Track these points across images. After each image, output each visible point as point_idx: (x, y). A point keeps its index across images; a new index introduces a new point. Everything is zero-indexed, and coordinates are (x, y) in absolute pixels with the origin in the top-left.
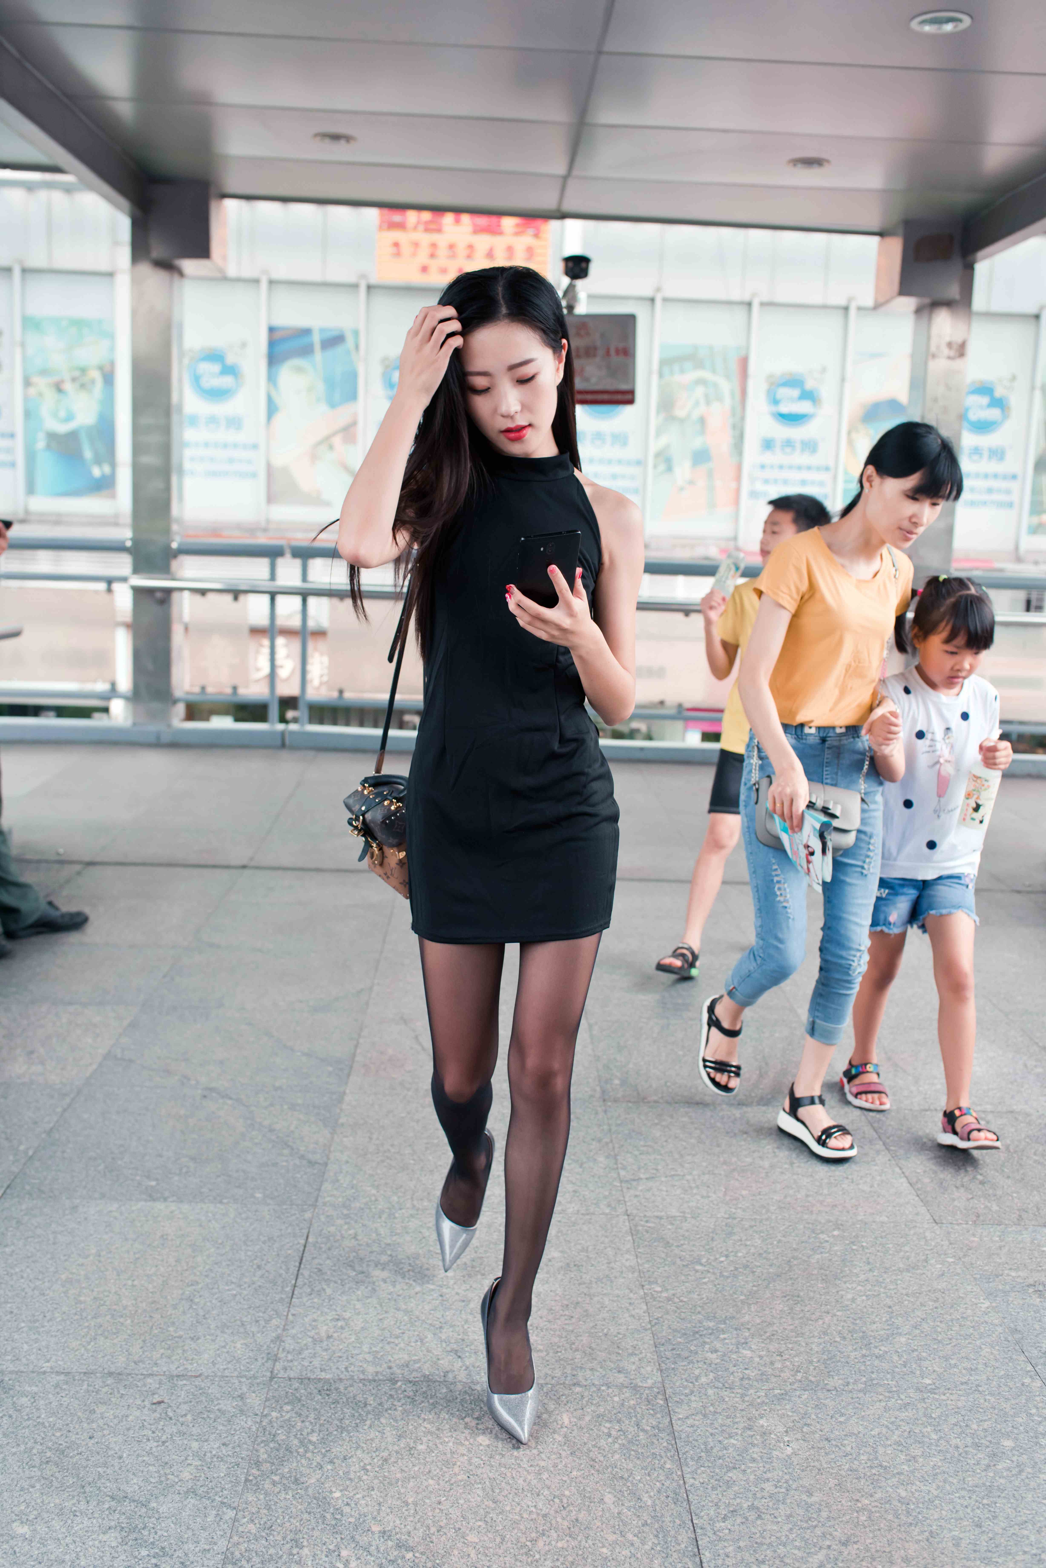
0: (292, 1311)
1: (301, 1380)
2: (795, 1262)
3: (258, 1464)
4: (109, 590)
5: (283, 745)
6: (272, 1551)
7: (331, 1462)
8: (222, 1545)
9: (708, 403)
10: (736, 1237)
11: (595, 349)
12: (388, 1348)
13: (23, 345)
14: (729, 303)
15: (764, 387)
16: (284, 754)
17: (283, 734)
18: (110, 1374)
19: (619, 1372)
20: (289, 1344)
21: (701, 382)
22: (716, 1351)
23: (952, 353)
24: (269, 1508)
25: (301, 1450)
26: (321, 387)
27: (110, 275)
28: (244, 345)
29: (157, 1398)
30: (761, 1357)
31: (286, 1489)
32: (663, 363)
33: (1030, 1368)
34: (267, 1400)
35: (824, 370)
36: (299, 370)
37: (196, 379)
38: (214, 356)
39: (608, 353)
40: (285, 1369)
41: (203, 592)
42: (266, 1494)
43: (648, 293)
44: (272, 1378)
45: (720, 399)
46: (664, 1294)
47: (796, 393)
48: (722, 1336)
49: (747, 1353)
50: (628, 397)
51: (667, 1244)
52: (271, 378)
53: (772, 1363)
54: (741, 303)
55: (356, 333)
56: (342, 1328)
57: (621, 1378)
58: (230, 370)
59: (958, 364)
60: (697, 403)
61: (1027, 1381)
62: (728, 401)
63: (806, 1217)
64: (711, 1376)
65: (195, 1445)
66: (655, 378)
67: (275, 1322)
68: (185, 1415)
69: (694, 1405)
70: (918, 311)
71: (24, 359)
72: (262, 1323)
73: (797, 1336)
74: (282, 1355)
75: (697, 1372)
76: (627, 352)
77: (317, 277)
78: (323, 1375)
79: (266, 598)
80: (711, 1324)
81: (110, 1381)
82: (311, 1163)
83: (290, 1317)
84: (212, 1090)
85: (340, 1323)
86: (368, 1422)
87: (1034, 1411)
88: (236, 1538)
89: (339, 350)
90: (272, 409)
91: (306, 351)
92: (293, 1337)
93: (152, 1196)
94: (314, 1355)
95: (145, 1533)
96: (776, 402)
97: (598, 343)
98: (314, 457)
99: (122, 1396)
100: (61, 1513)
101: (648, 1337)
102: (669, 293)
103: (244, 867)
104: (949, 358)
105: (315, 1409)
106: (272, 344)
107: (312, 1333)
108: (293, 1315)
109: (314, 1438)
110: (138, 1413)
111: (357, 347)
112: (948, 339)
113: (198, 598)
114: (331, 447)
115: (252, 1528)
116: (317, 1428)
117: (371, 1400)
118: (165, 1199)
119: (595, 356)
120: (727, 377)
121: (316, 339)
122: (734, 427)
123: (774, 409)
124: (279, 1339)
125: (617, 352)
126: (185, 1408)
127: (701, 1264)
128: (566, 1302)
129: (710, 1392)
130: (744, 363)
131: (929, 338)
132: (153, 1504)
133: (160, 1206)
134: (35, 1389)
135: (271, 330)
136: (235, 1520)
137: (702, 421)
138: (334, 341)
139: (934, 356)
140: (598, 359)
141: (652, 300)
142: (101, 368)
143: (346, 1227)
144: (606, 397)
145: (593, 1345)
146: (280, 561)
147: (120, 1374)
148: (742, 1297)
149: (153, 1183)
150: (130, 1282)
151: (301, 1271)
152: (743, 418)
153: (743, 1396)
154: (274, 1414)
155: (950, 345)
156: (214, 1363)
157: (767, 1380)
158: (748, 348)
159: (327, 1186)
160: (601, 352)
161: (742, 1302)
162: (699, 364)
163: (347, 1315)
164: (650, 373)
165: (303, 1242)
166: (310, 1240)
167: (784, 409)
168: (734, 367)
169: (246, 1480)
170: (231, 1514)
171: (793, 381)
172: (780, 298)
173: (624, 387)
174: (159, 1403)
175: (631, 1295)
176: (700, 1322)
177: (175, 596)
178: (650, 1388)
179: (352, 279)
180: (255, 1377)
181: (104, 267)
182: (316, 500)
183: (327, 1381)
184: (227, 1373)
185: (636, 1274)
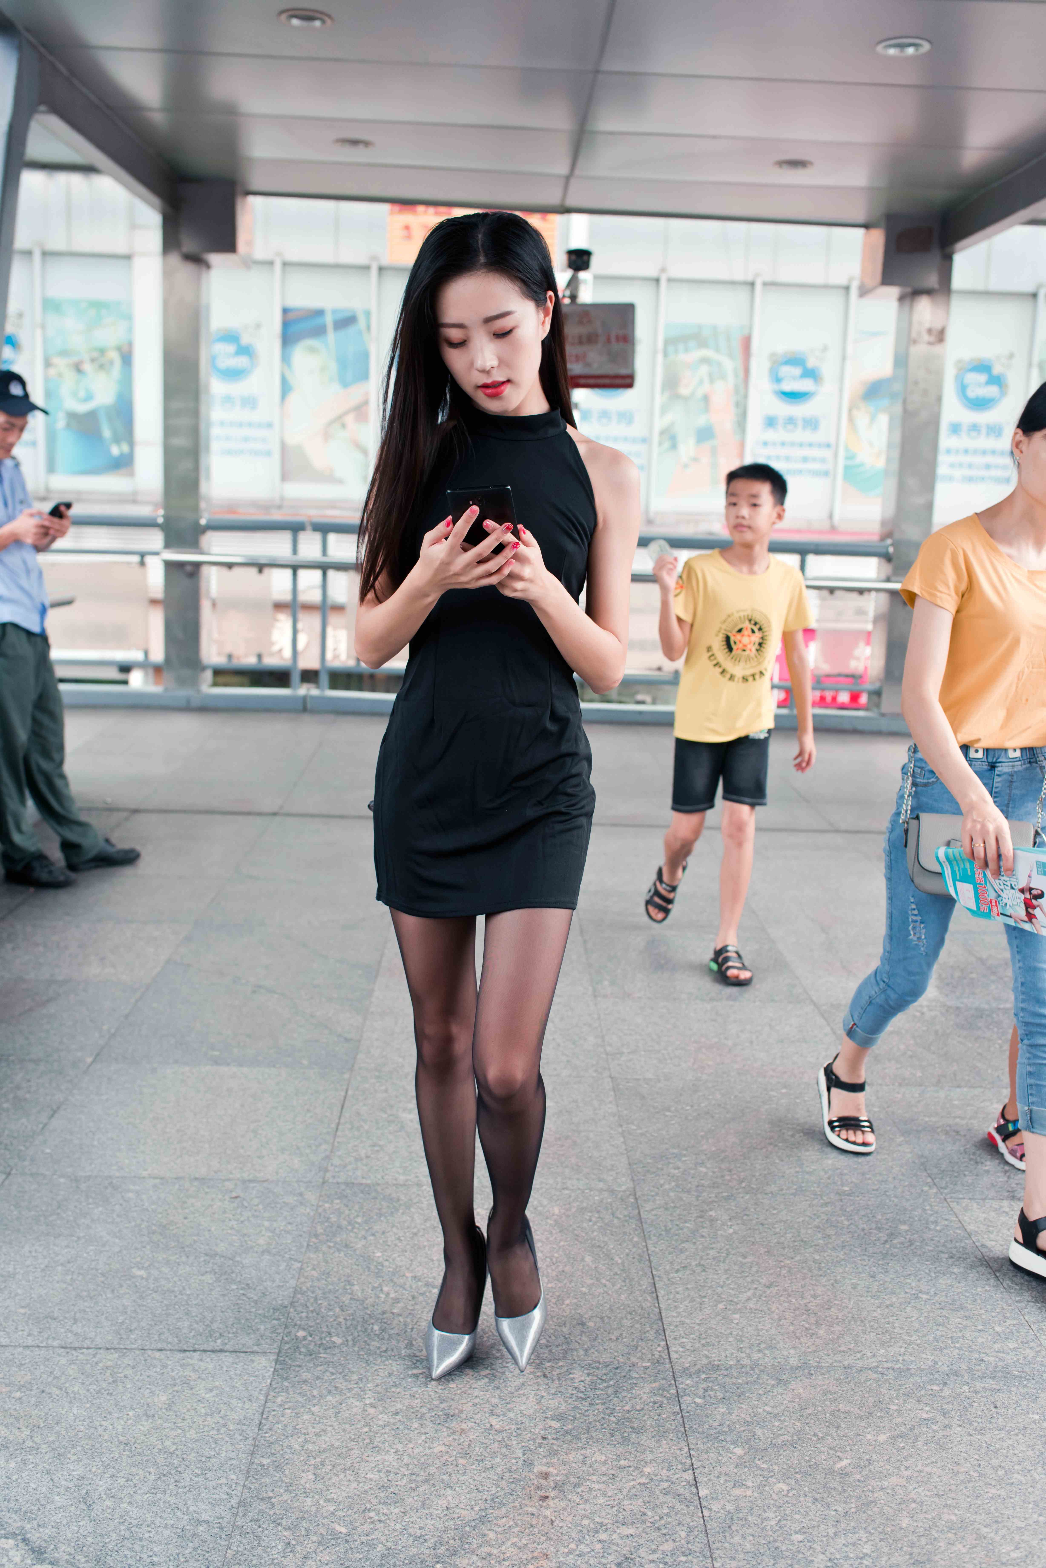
0: (337, 1140)
1: (347, 1184)
2: (748, 1110)
3: (316, 1236)
4: (142, 563)
5: (305, 710)
6: (330, 1287)
7: (373, 1235)
8: (293, 1283)
9: (712, 380)
10: (700, 1094)
12: (415, 1164)
14: (733, 283)
15: (766, 365)
16: (306, 717)
17: (304, 699)
18: (196, 1179)
19: (600, 1181)
20: (336, 1161)
21: (705, 360)
22: (678, 1168)
24: (327, 1262)
25: (350, 1228)
26: (333, 366)
27: (128, 257)
28: (258, 326)
29: (234, 1194)
30: (714, 1172)
31: (339, 1250)
32: (667, 342)
33: (929, 1180)
34: (321, 1196)
35: (825, 349)
36: (312, 350)
38: (230, 337)
40: (334, 1177)
42: (324, 1254)
44: (324, 1183)
45: (723, 377)
46: (639, 1131)
48: (684, 1159)
49: (704, 1170)
51: (643, 1098)
52: (286, 359)
53: (723, 1176)
56: (378, 1151)
57: (601, 1185)
58: (246, 351)
60: (701, 382)
61: (926, 1188)
63: (760, 1080)
64: (673, 1184)
65: (266, 1224)
66: (660, 358)
67: (324, 1147)
68: (257, 1205)
69: (658, 1202)
72: (314, 1148)
73: (745, 1158)
74: (330, 1168)
75: (662, 1182)
77: (329, 259)
78: (364, 1181)
80: (675, 1151)
81: (196, 1183)
82: (347, 1040)
83: (336, 1144)
84: (260, 987)
85: (376, 1148)
86: (401, 1211)
87: (928, 1207)
88: (302, 1279)
89: (351, 330)
90: (286, 388)
91: (319, 331)
92: (339, 1157)
93: (216, 1062)
94: (357, 1169)
95: (234, 1275)
98: (327, 436)
99: (207, 1193)
100: (168, 1262)
101: (624, 1159)
103: (275, 814)
105: (359, 1202)
106: (286, 324)
107: (354, 1154)
108: (338, 1142)
109: (359, 1220)
110: (220, 1204)
111: (369, 328)
114: (344, 426)
115: (314, 1273)
116: (361, 1214)
117: (402, 1197)
118: (228, 1065)
120: (730, 356)
124: (328, 1158)
126: (256, 1201)
127: (670, 1111)
128: (558, 1136)
129: (672, 1194)
132: (238, 1259)
133: (224, 1069)
134: (137, 1188)
135: (285, 311)
136: (301, 1269)
138: (346, 322)
141: (657, 280)
143: (378, 1084)
145: (580, 1164)
147: (203, 1179)
148: (702, 1133)
149: (217, 1053)
150: (204, 1120)
153: (697, 1197)
154: (327, 1205)
156: (277, 1173)
157: (718, 1187)
158: (751, 327)
159: (360, 1056)
161: (702, 1137)
162: (702, 343)
163: (381, 1143)
165: (343, 1094)
166: (350, 1092)
168: (737, 345)
169: (308, 1245)
170: (297, 1265)
171: (794, 360)
172: (783, 278)
174: (236, 1197)
175: (612, 1132)
176: (667, 1149)
178: (624, 1191)
179: (362, 260)
180: (310, 1182)
181: (122, 250)
182: (329, 478)
183: (367, 1185)
184: (288, 1179)
185: (616, 1118)
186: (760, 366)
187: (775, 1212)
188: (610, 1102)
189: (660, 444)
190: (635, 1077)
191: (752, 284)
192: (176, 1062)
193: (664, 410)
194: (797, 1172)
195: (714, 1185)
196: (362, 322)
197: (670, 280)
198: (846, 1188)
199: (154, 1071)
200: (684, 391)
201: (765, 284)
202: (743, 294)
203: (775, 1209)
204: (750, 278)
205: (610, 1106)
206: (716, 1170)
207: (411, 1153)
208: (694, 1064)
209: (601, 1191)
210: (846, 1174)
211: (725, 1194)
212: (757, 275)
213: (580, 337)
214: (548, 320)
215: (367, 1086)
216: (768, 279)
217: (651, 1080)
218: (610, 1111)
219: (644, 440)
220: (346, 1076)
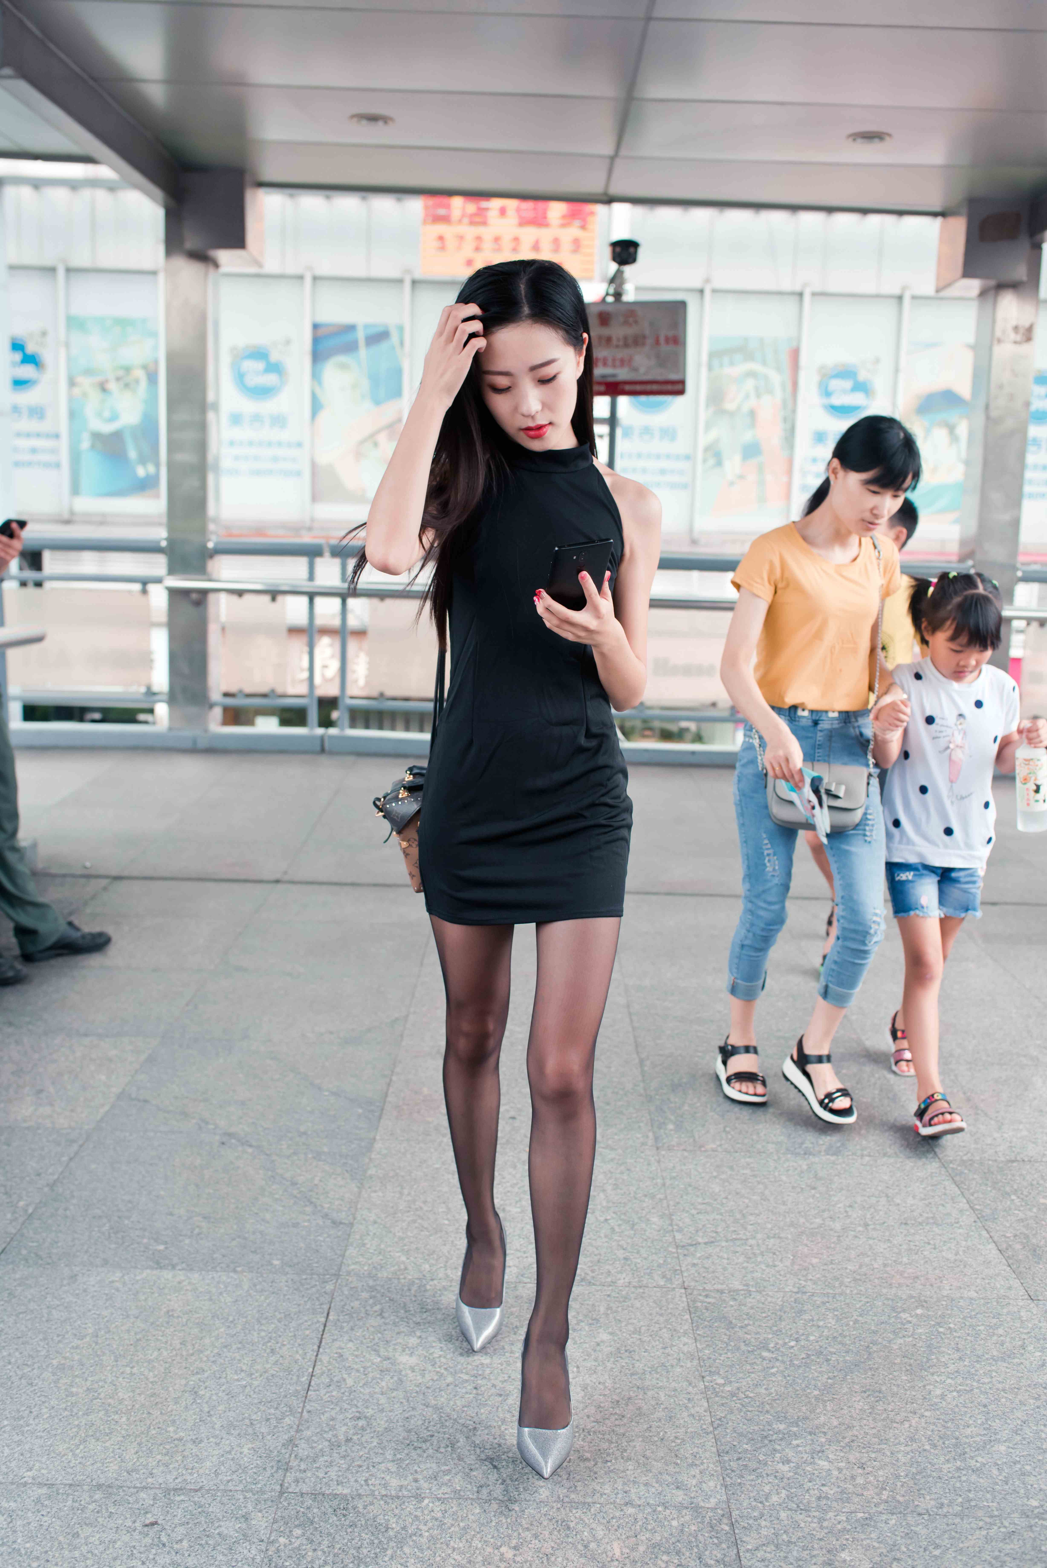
9: (758, 396)
10: (806, 1317)
11: (644, 337)
12: (414, 1454)
13: (67, 345)
15: (816, 379)
19: (678, 1488)
20: (303, 1450)
21: (752, 374)
22: (788, 1461)
23: (1018, 338)
28: (288, 342)
30: (840, 1470)
32: (712, 355)
36: (343, 367)
37: (240, 378)
39: (657, 342)
41: (240, 593)
43: (698, 284)
45: (770, 391)
46: (728, 1388)
47: (848, 384)
48: (795, 1442)
50: (678, 387)
52: (316, 376)
53: (853, 1478)
54: (793, 293)
55: (401, 329)
56: (363, 1429)
57: (680, 1496)
59: (1025, 348)
60: (747, 396)
62: (779, 394)
63: (884, 1291)
64: (784, 1493)
66: (704, 370)
69: (764, 1532)
70: (983, 294)
71: (69, 359)
73: (881, 1442)
74: (294, 1463)
75: (767, 1489)
76: (677, 341)
79: (305, 600)
80: (782, 1427)
85: (361, 1423)
89: (384, 346)
91: (351, 348)
96: (828, 394)
97: (647, 332)
101: (710, 1442)
102: (718, 284)
104: (1015, 342)
106: (316, 340)
107: (328, 1436)
111: (402, 343)
112: (1014, 323)
113: (234, 598)
118: (174, 1267)
119: (644, 344)
120: (778, 369)
121: (361, 335)
122: (785, 420)
123: (826, 401)
124: (291, 1442)
125: (667, 340)
128: (616, 1397)
129: (783, 1515)
130: (795, 355)
131: (994, 321)
133: (167, 1274)
137: (752, 414)
138: (378, 337)
139: (999, 341)
140: (647, 349)
141: (701, 291)
142: (145, 367)
144: (655, 387)
145: (648, 1453)
146: (318, 561)
148: (816, 1392)
151: (319, 1356)
152: (794, 411)
153: (821, 1520)
155: (1016, 329)
157: (848, 1500)
158: (799, 339)
160: (649, 341)
161: (817, 1398)
162: (749, 356)
164: (699, 365)
166: (331, 1317)
167: (837, 401)
168: (785, 359)
173: (673, 377)
175: (690, 1389)
176: (769, 1423)
177: (211, 597)
178: (714, 1509)
185: (695, 1362)
186: (808, 381)
187: (937, 1552)
188: (685, 1333)
189: (705, 461)
190: (716, 1287)
191: (801, 295)
192: (106, 1262)
193: (708, 427)
194: (959, 1469)
195: (844, 1497)
196: (395, 338)
197: (714, 291)
198: (1035, 1503)
199: (73, 1277)
200: (729, 406)
201: (814, 294)
202: (791, 305)
203: (937, 1547)
204: (798, 288)
205: (685, 1339)
206: (842, 1465)
207: (409, 1431)
208: (793, 1263)
209: (680, 1507)
210: (1030, 1474)
211: (860, 1515)
212: (805, 285)
213: (625, 338)
214: (582, 359)
215: (356, 1304)
216: (818, 289)
217: (737, 1291)
218: (685, 1349)
219: (688, 458)
220: (329, 1287)
